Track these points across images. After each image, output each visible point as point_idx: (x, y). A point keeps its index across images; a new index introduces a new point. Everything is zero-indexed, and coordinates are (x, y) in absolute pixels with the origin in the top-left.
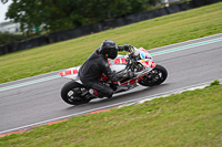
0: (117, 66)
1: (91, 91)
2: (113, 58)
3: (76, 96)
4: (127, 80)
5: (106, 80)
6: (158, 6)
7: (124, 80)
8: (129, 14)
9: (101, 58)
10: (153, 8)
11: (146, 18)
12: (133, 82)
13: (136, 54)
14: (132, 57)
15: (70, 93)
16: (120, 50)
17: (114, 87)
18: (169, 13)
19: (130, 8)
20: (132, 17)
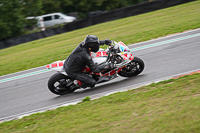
0: (99, 59)
1: (75, 82)
2: (95, 51)
3: (62, 86)
4: (108, 71)
5: (89, 72)
6: (35, 30)
7: (105, 71)
8: (9, 38)
9: (84, 51)
10: (31, 32)
11: (25, 41)
12: (113, 73)
13: (116, 48)
14: (112, 50)
15: (57, 84)
16: (102, 44)
17: (96, 77)
18: (45, 36)
19: (10, 32)
20: (11, 41)
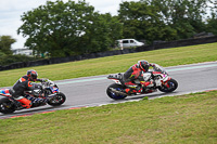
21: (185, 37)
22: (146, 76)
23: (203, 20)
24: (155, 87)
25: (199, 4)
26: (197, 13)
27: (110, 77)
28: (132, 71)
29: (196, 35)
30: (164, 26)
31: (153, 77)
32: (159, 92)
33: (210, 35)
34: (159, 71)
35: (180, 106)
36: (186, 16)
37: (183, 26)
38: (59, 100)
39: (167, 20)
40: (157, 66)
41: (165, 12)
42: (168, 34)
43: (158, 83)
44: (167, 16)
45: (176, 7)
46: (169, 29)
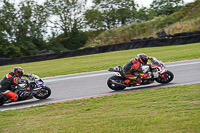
21: (28, 54)
22: (145, 68)
23: (45, 39)
24: (153, 79)
25: (40, 24)
26: (39, 32)
27: (111, 70)
28: (132, 64)
29: (39, 53)
30: (8, 44)
31: (151, 70)
32: (156, 83)
33: (51, 52)
34: (157, 64)
35: (22, 118)
36: (28, 35)
37: (26, 44)
38: (45, 93)
39: (11, 39)
40: (155, 59)
41: (9, 31)
42: (12, 52)
43: (156, 75)
44: (11, 34)
45: (19, 26)
46: (13, 47)
